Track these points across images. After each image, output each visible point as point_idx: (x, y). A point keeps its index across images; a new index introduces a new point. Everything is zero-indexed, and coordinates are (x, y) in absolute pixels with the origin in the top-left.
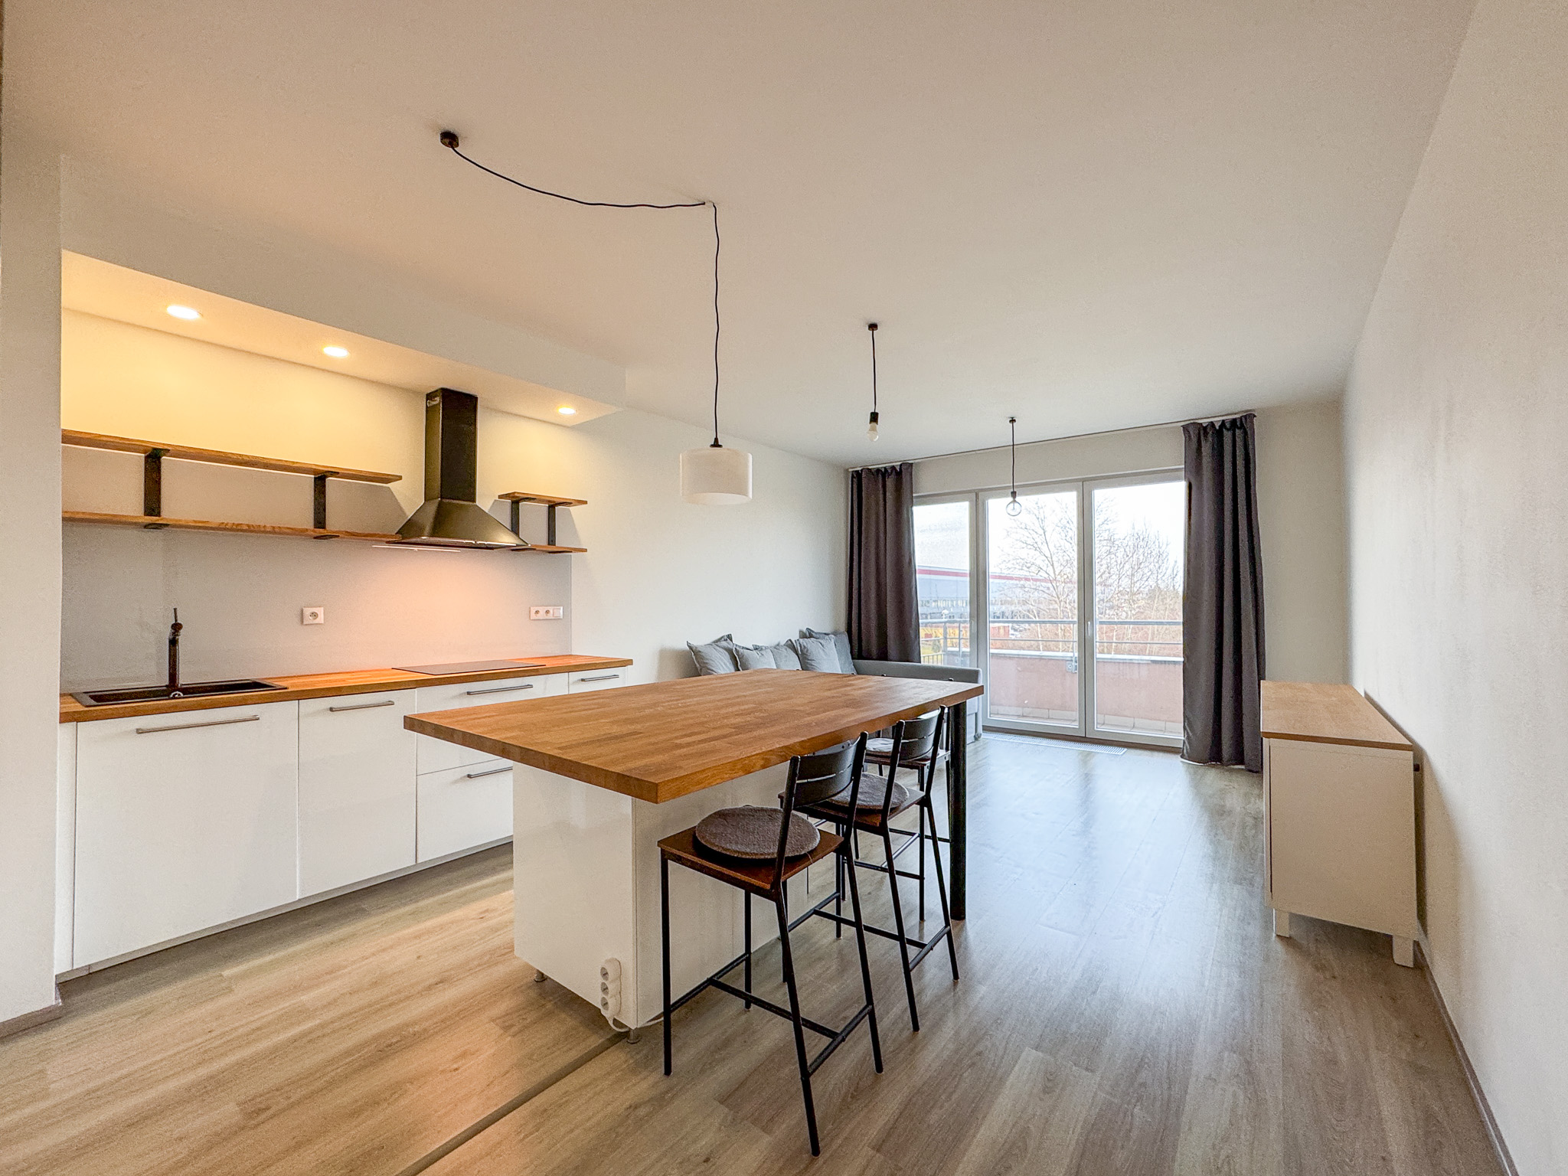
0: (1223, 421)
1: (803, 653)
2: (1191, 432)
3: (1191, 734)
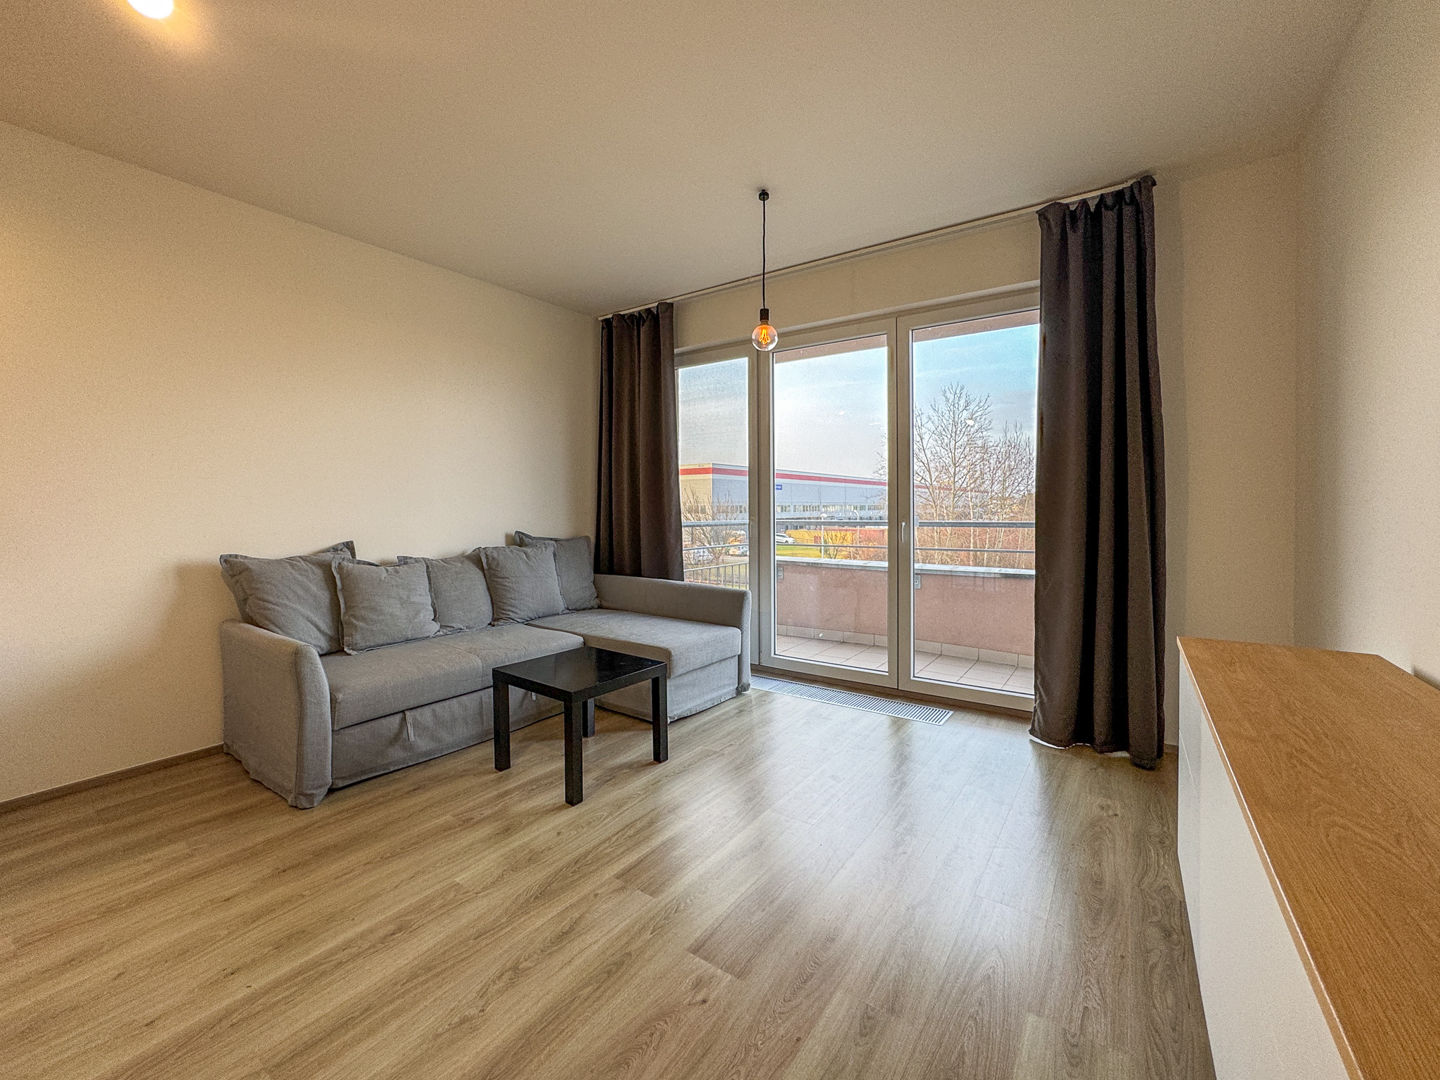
0: (1102, 195)
1: (490, 568)
2: (1052, 223)
3: (1044, 697)
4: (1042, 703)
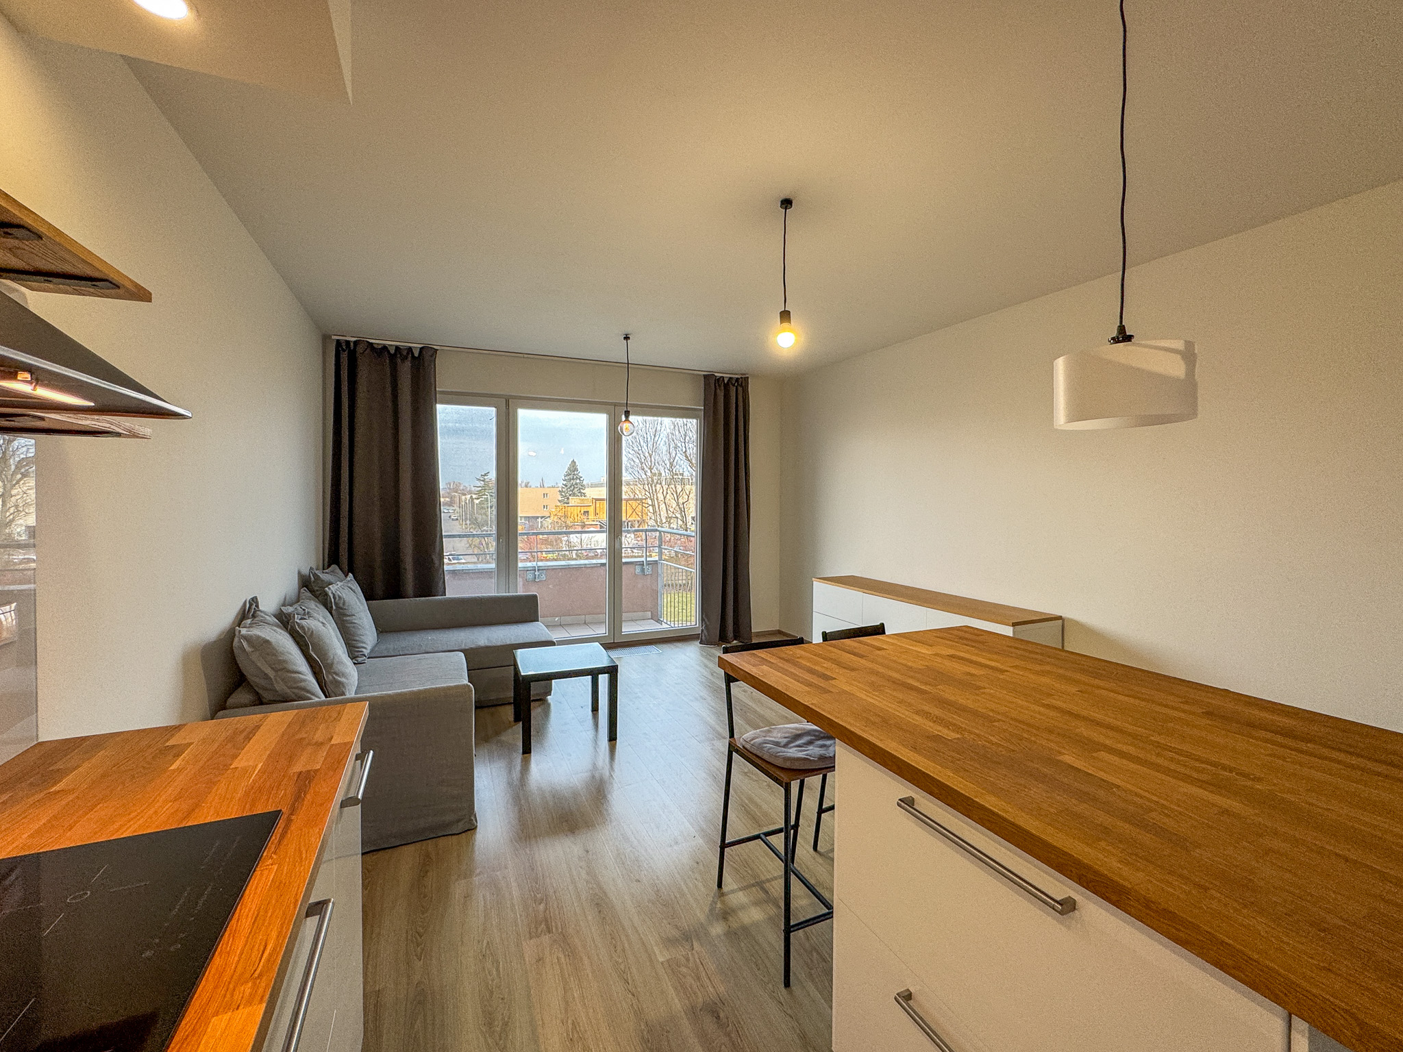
0: (730, 378)
4: (707, 627)
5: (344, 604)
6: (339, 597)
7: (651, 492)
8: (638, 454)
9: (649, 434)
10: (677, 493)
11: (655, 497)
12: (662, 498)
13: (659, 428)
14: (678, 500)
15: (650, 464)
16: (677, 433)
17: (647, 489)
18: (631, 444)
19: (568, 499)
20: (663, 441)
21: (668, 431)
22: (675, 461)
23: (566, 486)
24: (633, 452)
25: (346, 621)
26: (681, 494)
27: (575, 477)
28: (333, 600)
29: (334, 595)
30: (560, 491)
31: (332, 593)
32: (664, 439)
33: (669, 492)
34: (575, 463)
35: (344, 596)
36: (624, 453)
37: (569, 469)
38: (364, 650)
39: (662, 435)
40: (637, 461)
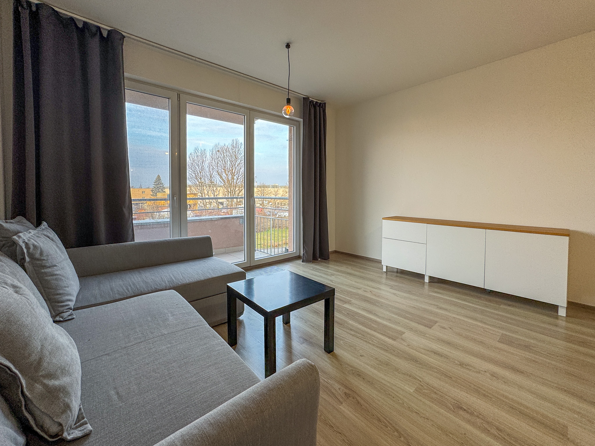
0: (317, 102)
4: (306, 252)
5: (41, 254)
6: (35, 246)
7: (201, 189)
8: (194, 171)
9: (199, 162)
10: (213, 191)
11: (203, 192)
12: (207, 193)
13: (204, 159)
14: (214, 194)
15: (200, 177)
16: (214, 162)
17: (199, 188)
18: (191, 167)
19: (156, 194)
20: (206, 166)
21: (209, 161)
22: (213, 175)
23: (155, 188)
24: (192, 171)
25: (45, 273)
26: (215, 191)
27: (159, 183)
28: (25, 251)
29: (27, 245)
30: (151, 190)
31: (24, 242)
32: (207, 165)
33: (210, 190)
34: (159, 176)
35: (41, 245)
36: (187, 171)
37: (156, 179)
38: (69, 303)
39: (206, 163)
40: (194, 175)
